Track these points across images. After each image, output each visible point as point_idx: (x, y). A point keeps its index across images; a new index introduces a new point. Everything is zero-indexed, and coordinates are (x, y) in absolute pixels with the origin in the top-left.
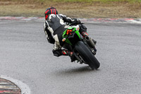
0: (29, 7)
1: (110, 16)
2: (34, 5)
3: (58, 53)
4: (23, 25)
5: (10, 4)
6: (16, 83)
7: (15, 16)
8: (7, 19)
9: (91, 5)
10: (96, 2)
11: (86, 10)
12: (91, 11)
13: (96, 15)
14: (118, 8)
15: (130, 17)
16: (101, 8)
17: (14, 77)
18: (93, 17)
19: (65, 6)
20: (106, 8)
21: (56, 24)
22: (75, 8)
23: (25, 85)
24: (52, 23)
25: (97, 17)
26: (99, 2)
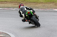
0: (14, 5)
1: (47, 8)
2: (16, 4)
3: (24, 21)
4: (12, 12)
5: (7, 3)
6: (9, 34)
7: (9, 8)
8: (6, 9)
9: (39, 4)
10: (41, 2)
11: (37, 6)
12: (40, 6)
13: (41, 8)
14: (50, 5)
15: (55, 8)
16: (43, 5)
17: (8, 32)
18: (40, 8)
19: (29, 4)
20: (45, 5)
21: (23, 10)
22: (33, 5)
23: (13, 35)
24: (22, 9)
25: (42, 8)
26: (43, 2)
